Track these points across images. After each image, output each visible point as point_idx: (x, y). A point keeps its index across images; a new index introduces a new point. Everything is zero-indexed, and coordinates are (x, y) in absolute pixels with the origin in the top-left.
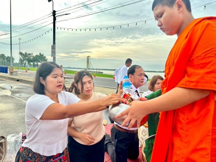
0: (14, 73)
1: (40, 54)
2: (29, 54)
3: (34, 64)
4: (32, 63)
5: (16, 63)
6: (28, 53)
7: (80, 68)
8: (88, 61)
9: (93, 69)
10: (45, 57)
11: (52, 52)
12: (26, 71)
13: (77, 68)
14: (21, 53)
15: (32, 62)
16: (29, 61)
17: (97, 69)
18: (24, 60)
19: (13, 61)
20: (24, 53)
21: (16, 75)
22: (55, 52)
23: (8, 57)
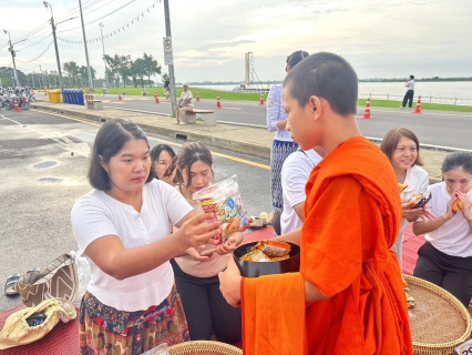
0: (96, 105)
1: (145, 56)
2: (124, 58)
3: (134, 79)
4: (131, 78)
5: (101, 81)
6: (120, 55)
7: (232, 83)
8: (248, 65)
9: (261, 83)
10: (156, 62)
11: (166, 53)
12: (120, 98)
13: (224, 84)
14: (107, 58)
15: (130, 75)
16: (125, 73)
17: (269, 83)
18: (114, 71)
19: (93, 77)
20: (112, 56)
21: (100, 109)
22: (171, 53)
23: (83, 67)
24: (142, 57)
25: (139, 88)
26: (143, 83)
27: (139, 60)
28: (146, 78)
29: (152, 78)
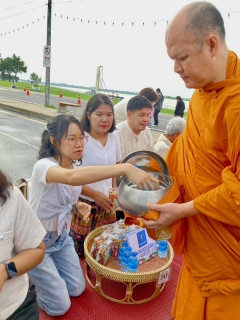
1: (14, 56)
3: (3, 74)
8: (98, 76)
9: (107, 91)
10: (23, 63)
11: (45, 58)
17: (113, 91)
22: (49, 58)
24: (11, 56)
25: (7, 82)
26: (10, 78)
27: (8, 59)
28: (13, 74)
29: (18, 75)
